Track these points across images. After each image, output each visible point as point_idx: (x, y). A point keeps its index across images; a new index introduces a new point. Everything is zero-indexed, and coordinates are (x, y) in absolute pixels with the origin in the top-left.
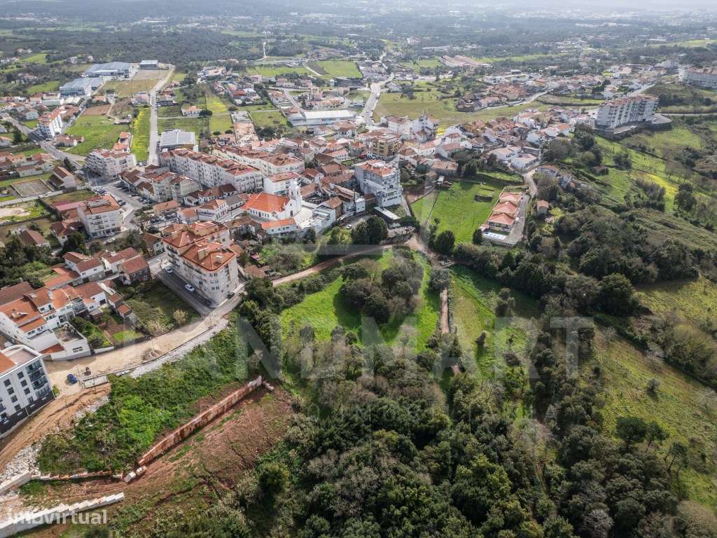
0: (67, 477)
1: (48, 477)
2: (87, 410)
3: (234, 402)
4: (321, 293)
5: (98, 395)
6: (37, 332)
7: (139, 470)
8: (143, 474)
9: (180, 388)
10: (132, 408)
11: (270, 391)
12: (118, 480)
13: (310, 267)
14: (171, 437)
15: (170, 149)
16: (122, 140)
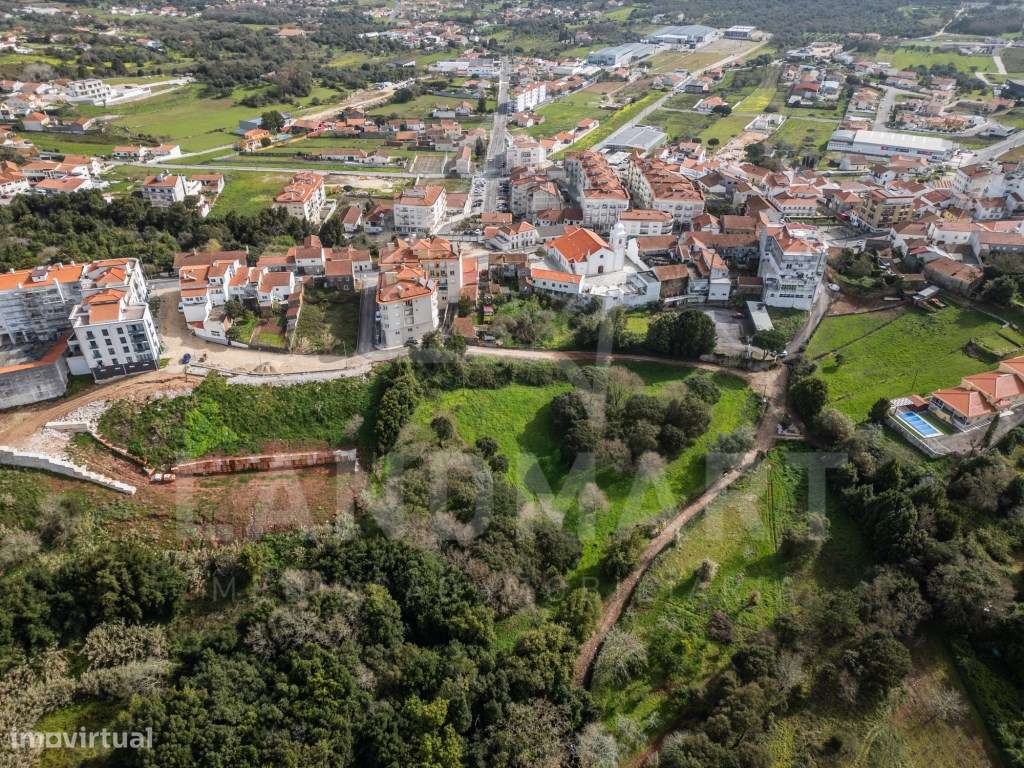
0: (110, 445)
1: (97, 437)
2: (168, 393)
3: (309, 462)
4: (538, 390)
5: (186, 384)
6: (195, 301)
7: (167, 476)
8: (169, 482)
9: (265, 417)
10: (205, 413)
11: (353, 473)
12: (145, 474)
13: (553, 350)
14: (218, 462)
15: (613, 150)
16: (580, 129)
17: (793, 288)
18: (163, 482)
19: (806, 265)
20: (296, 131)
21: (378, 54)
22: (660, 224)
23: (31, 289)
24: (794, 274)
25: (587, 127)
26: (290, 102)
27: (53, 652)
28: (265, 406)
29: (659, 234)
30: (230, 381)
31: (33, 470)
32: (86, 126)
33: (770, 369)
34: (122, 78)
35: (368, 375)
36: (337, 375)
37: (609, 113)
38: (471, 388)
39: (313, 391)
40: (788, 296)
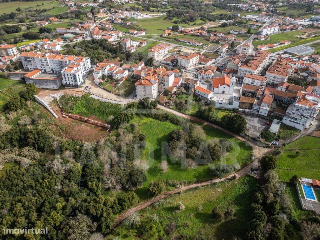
0: (59, 104)
1: (58, 101)
2: (77, 95)
3: (98, 125)
5: (82, 94)
6: (97, 72)
9: (94, 108)
10: (81, 103)
11: (106, 131)
12: (62, 114)
13: (187, 114)
14: (78, 116)
15: (285, 53)
16: (281, 44)
17: (296, 119)
18: (65, 117)
19: (305, 112)
20: (182, 32)
21: (230, 11)
22: (260, 82)
23: (61, 60)
24: (299, 114)
25: (284, 44)
26: (188, 23)
27: (16, 148)
28: (95, 105)
29: (259, 85)
30: (91, 96)
31: (41, 105)
32: (128, 24)
33: (267, 147)
34: (148, 12)
35: (125, 105)
36: (116, 103)
37: (298, 40)
38: (154, 118)
39: (109, 105)
40: (293, 122)
